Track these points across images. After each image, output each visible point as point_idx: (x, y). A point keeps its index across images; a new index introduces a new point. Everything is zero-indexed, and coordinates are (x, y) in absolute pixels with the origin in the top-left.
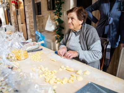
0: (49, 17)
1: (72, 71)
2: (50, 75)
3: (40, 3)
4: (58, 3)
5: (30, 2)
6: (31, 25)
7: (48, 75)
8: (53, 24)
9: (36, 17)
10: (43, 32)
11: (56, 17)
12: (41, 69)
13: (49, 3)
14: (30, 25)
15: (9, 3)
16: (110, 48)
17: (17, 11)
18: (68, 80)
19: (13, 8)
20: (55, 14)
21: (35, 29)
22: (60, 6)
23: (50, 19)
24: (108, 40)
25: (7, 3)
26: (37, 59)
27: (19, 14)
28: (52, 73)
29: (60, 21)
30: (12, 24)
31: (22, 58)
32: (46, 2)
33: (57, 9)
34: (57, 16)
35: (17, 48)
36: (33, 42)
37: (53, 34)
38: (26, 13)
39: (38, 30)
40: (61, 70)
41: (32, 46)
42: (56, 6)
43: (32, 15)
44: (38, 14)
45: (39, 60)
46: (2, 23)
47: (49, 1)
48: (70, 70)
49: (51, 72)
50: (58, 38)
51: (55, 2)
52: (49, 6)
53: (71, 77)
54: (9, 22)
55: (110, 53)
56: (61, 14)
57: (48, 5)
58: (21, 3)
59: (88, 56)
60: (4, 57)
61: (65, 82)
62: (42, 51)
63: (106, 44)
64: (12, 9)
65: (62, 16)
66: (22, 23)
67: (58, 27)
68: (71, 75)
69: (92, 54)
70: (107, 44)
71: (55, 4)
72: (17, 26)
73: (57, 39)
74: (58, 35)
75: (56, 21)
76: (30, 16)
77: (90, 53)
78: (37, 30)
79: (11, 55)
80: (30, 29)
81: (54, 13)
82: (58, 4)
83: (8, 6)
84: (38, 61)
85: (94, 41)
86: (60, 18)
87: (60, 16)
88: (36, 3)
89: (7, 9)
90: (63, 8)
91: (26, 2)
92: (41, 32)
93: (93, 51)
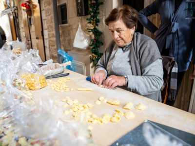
0: (80, 26)
1: (117, 105)
2: (82, 110)
3: (65, 5)
4: (94, 3)
5: (49, 4)
6: (51, 40)
7: (79, 111)
8: (85, 38)
9: (58, 27)
10: (70, 50)
11: (91, 26)
12: (67, 102)
13: (79, 5)
14: (49, 41)
15: (17, 7)
16: (177, 72)
17: (30, 19)
18: (111, 118)
19: (24, 15)
20: (88, 21)
21: (57, 46)
22: (97, 9)
23: (81, 30)
24: (173, 58)
25: (13, 7)
26: (61, 88)
27: (32, 23)
28: (85, 108)
29: (97, 33)
30: (22, 39)
31: (37, 87)
32: (75, 4)
33: (92, 14)
34: (93, 24)
35: (30, 70)
36: (54, 64)
37: (86, 53)
38: (43, 21)
39: (63, 48)
40: (99, 103)
41: (52, 69)
42: (91, 10)
43: (53, 25)
44: (63, 23)
45: (63, 89)
46: (6, 39)
47: (79, 1)
48: (113, 103)
49: (83, 106)
50: (94, 59)
51: (89, 3)
52: (80, 10)
53: (115, 114)
54: (17, 37)
55: (176, 80)
56: (98, 21)
57: (77, 8)
58: (36, 6)
59: (142, 85)
60: (8, 82)
61: (106, 120)
62: (68, 77)
63: (170, 65)
64: (22, 17)
65: (100, 24)
66: (37, 38)
67: (93, 42)
68: (116, 111)
69: (148, 81)
70: (172, 65)
71: (89, 6)
72: (30, 42)
73: (92, 60)
74: (94, 55)
75: (91, 33)
76: (50, 25)
77: (146, 80)
78: (60, 48)
79: (19, 81)
80: (49, 46)
81: (87, 19)
82: (93, 5)
83: (16, 11)
84: (62, 91)
85: (152, 61)
86: (96, 27)
87: (97, 25)
88: (59, 6)
89: (14, 17)
90: (101, 12)
91: (43, 5)
92: (66, 51)
93: (150, 77)
